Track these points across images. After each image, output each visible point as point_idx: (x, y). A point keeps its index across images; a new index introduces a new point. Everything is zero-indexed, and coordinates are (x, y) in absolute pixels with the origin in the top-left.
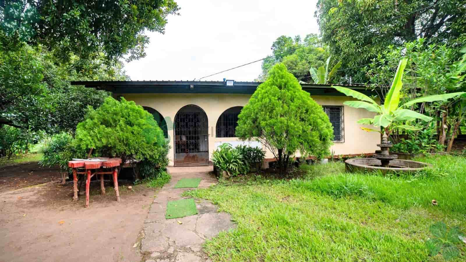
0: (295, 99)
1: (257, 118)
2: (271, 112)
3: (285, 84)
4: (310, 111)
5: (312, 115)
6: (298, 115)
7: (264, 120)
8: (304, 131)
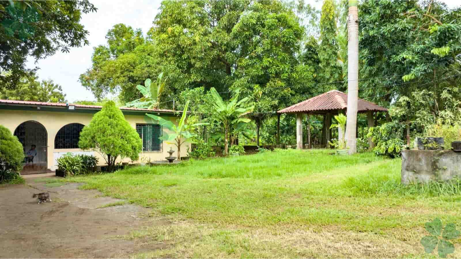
0: (119, 126)
1: (95, 136)
2: (104, 133)
3: (113, 115)
4: (127, 133)
5: (128, 135)
6: (120, 135)
7: (99, 137)
8: (122, 144)
